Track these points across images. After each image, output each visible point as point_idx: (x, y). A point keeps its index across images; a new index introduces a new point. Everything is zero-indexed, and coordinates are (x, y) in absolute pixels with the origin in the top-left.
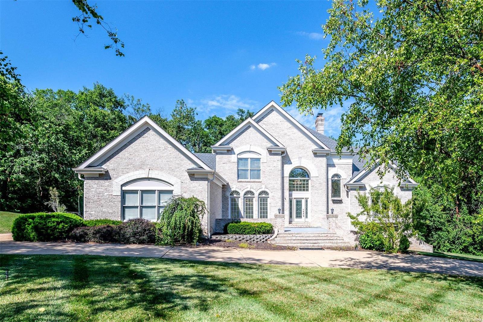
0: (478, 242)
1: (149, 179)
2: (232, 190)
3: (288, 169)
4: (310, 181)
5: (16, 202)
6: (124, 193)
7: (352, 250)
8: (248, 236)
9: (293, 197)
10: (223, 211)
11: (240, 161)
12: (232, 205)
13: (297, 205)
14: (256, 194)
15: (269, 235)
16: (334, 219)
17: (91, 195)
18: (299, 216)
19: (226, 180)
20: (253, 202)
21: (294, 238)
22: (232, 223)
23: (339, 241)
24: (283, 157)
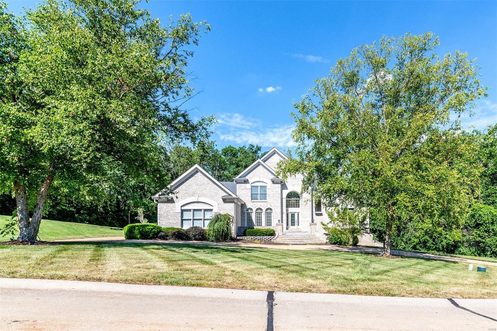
0: (422, 242)
1: (198, 202)
2: (248, 207)
3: (285, 193)
4: (300, 201)
5: (86, 216)
6: (182, 211)
7: (324, 245)
8: (259, 237)
9: (289, 211)
10: (241, 222)
11: (253, 188)
12: (248, 217)
13: (292, 217)
14: (264, 210)
15: (273, 237)
16: (314, 226)
17: (162, 212)
18: (293, 224)
19: (244, 200)
20: (261, 215)
21: (288, 238)
22: (249, 229)
23: (316, 240)
24: (282, 185)
